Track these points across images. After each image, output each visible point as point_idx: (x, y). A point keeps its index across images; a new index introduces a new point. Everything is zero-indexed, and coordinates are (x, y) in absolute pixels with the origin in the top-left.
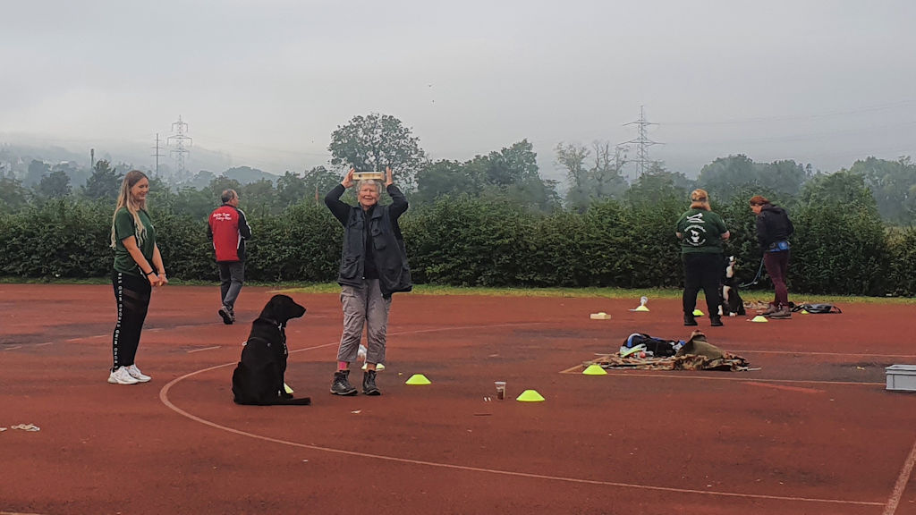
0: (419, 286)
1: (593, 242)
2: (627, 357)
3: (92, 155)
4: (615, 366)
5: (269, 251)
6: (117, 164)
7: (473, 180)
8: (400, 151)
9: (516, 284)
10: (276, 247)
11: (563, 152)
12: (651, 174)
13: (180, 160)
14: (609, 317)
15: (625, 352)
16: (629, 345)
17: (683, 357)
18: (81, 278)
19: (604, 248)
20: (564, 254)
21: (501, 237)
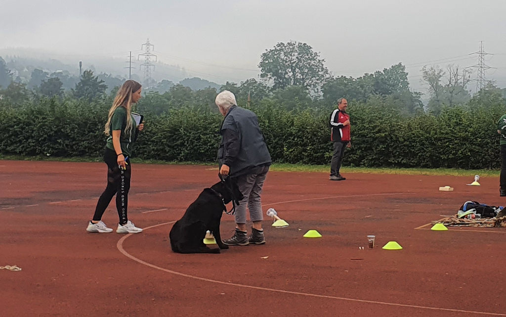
0: (320, 166)
1: (444, 136)
2: (463, 217)
3: (81, 66)
4: (454, 224)
5: (209, 140)
6: (99, 73)
7: (363, 91)
8: (311, 69)
9: (389, 165)
10: (215, 136)
11: (426, 72)
12: (487, 89)
13: (148, 71)
14: (452, 189)
15: (461, 214)
16: (465, 209)
17: (501, 218)
18: (66, 157)
19: (450, 141)
20: (423, 144)
21: (379, 131)
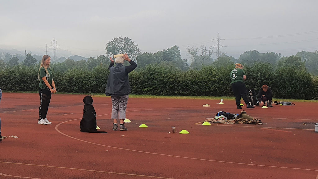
0: (140, 95)
1: (203, 80)
2: (218, 119)
3: (26, 52)
4: (214, 122)
5: (87, 83)
6: (33, 54)
7: (157, 60)
8: (131, 49)
9: (175, 95)
10: (89, 82)
11: (190, 50)
12: (222, 57)
13: (54, 53)
14: (210, 106)
15: (217, 117)
16: (218, 115)
17: (238, 119)
18: (25, 91)
19: (207, 82)
20: (192, 84)
21: (170, 78)
